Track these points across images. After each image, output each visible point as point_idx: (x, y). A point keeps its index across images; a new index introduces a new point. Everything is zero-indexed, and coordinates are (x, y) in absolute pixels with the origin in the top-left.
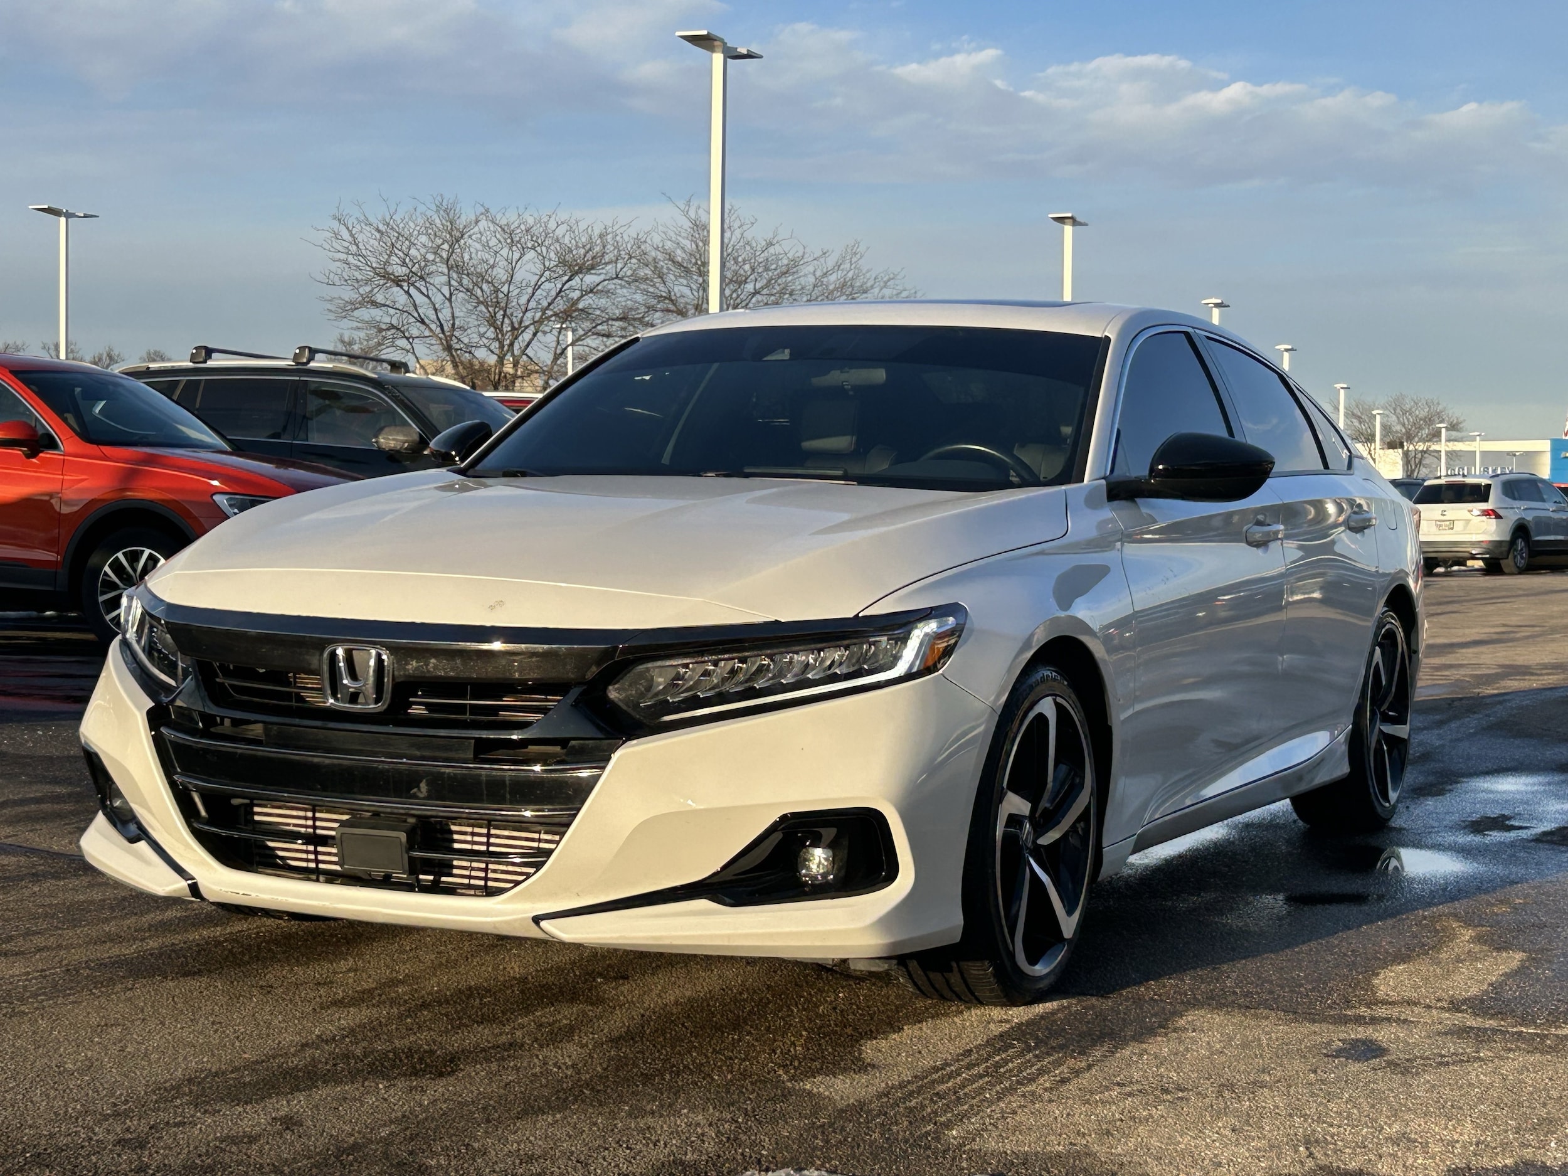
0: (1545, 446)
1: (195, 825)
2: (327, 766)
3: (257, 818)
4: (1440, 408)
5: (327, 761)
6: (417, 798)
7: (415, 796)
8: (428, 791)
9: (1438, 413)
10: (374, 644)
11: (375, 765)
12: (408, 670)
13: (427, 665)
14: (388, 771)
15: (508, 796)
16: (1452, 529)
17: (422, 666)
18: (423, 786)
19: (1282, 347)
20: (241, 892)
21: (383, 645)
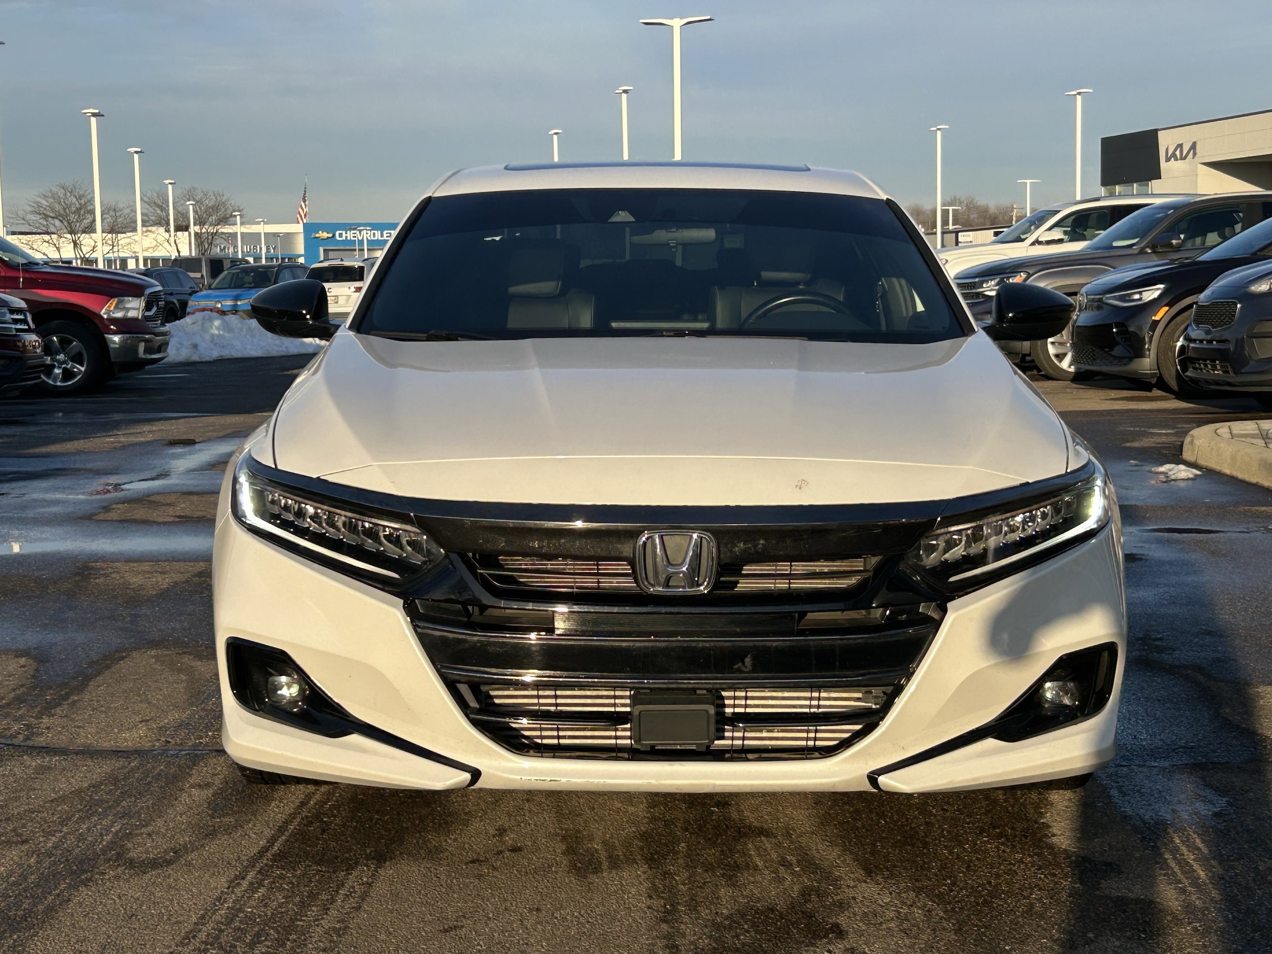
0: (298, 228)
1: (472, 716)
2: (639, 648)
3: (497, 701)
4: (224, 198)
5: (638, 644)
6: (740, 671)
7: (739, 671)
8: (753, 665)
9: (223, 203)
10: (695, 529)
11: (694, 644)
12: (735, 552)
13: (755, 547)
14: (709, 649)
15: (837, 663)
16: (337, 303)
17: (749, 548)
18: (748, 660)
19: (132, 150)
20: (549, 779)
21: (706, 530)
